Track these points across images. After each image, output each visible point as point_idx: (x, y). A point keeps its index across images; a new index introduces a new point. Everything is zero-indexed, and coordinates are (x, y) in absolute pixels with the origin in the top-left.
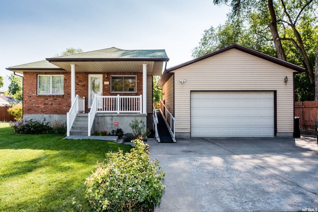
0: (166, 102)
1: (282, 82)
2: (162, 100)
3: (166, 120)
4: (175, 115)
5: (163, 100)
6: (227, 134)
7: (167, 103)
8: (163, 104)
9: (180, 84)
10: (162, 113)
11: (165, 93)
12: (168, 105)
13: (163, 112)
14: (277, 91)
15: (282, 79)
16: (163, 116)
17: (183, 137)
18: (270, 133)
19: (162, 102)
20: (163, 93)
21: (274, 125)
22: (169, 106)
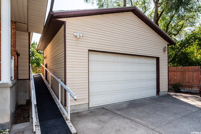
0: (48, 66)
1: (162, 51)
2: (43, 64)
3: (50, 86)
4: (67, 82)
5: (45, 64)
6: (125, 99)
7: (50, 67)
8: (45, 68)
9: (75, 39)
10: (44, 78)
11: (48, 57)
12: (52, 68)
13: (45, 76)
14: (160, 58)
15: (162, 49)
16: (45, 81)
17: (79, 111)
18: (153, 93)
19: (44, 66)
20: (45, 56)
21: (157, 86)
22: (54, 70)
